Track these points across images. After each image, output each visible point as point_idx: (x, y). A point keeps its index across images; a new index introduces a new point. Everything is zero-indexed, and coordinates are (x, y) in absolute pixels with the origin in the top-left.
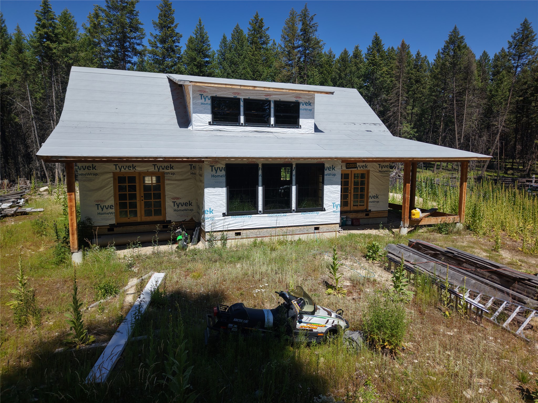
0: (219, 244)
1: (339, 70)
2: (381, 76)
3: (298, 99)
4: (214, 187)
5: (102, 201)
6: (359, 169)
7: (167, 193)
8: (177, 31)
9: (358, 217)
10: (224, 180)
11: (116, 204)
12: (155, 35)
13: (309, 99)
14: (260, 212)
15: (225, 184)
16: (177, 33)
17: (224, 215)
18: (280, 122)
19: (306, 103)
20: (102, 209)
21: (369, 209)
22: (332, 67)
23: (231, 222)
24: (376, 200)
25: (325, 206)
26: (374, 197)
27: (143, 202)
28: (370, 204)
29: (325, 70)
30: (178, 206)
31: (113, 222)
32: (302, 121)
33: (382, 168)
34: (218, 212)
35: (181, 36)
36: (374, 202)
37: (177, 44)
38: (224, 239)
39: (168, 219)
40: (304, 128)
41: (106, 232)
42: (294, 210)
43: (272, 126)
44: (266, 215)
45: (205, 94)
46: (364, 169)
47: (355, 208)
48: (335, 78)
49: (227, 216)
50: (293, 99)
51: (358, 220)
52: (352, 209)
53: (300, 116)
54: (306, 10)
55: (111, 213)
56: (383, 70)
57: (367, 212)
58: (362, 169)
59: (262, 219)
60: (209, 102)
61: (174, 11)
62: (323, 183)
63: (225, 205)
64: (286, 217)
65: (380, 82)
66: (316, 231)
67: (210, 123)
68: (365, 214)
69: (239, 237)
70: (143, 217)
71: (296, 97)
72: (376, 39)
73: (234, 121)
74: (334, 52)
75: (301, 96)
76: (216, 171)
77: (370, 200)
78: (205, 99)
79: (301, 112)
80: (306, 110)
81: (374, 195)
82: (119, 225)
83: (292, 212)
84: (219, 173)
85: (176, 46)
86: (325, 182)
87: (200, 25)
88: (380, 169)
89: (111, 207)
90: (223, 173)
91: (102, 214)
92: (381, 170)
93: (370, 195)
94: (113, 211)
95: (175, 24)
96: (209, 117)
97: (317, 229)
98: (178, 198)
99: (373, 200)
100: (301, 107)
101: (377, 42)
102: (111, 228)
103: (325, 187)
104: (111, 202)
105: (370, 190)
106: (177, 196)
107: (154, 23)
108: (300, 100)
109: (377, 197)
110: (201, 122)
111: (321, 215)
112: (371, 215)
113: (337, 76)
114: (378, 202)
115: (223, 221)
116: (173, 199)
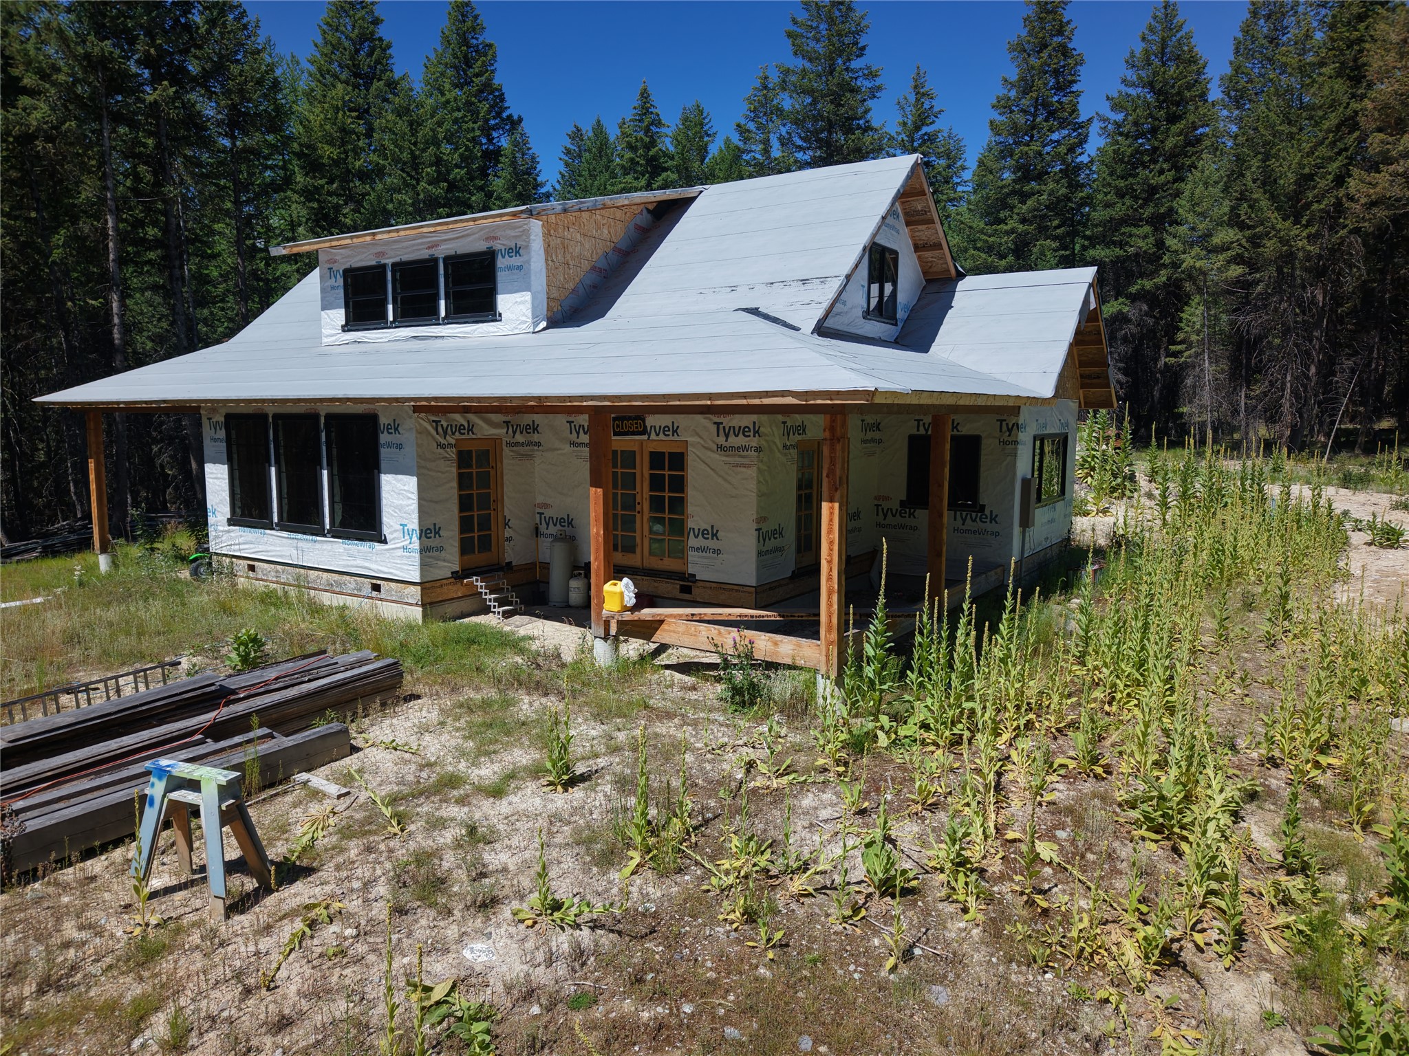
3: (491, 244)
4: (215, 462)
6: (653, 436)
9: (659, 592)
10: (224, 447)
13: (516, 237)
14: (277, 524)
15: (226, 457)
17: (229, 522)
19: (510, 251)
23: (238, 541)
25: (386, 531)
32: (504, 302)
33: (727, 436)
34: (222, 514)
38: (234, 576)
40: (507, 319)
42: (329, 531)
43: (443, 322)
44: (285, 534)
45: (335, 267)
46: (671, 438)
47: (655, 562)
49: (233, 524)
50: (481, 246)
52: (645, 564)
57: (685, 579)
58: (662, 437)
59: (280, 542)
60: (341, 281)
63: (228, 501)
64: (317, 546)
66: (375, 594)
67: (345, 329)
68: (678, 584)
69: (254, 574)
71: (488, 239)
73: (379, 316)
75: (498, 234)
76: (215, 429)
78: (335, 278)
79: (501, 276)
80: (509, 268)
83: (326, 536)
84: (219, 434)
86: (383, 464)
88: (721, 440)
90: (223, 433)
92: (724, 444)
93: (690, 523)
96: (342, 315)
97: (376, 588)
100: (501, 262)
103: (384, 479)
105: (690, 509)
108: (497, 245)
110: (332, 328)
111: (380, 552)
112: (697, 593)
115: (228, 535)
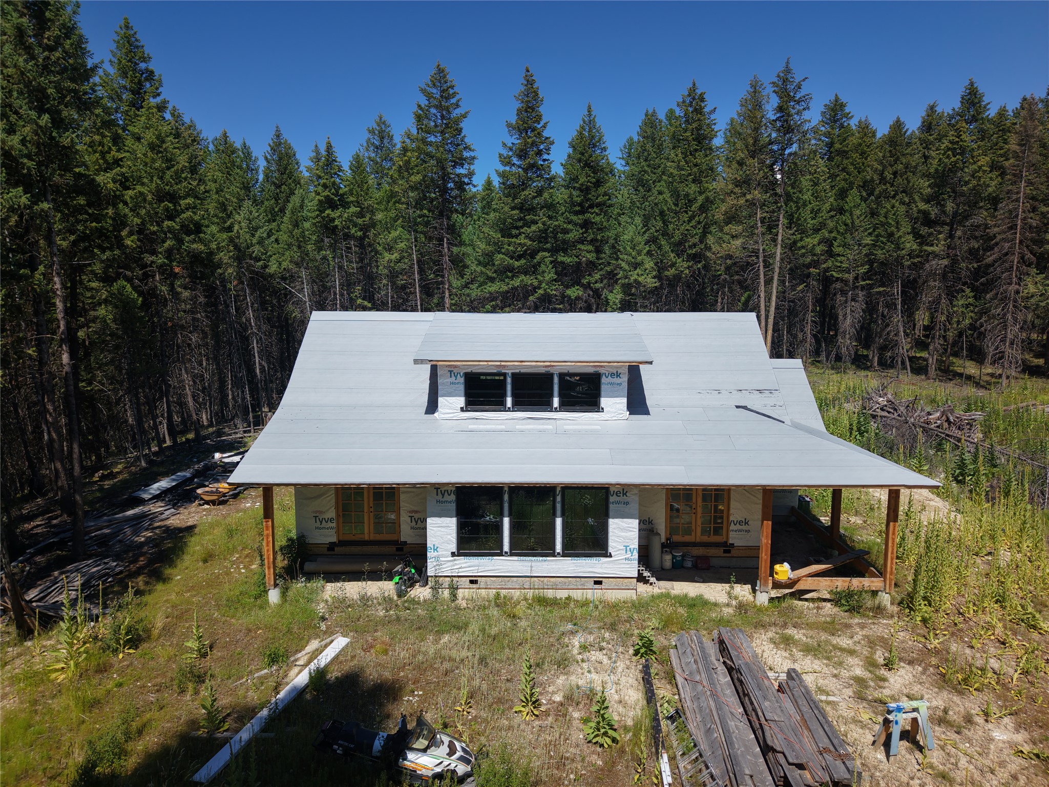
0: (446, 593)
1: (881, 163)
2: (973, 176)
3: (597, 370)
4: (440, 517)
5: (321, 512)
7: (402, 504)
8: (545, 134)
9: (710, 555)
10: (453, 506)
11: (338, 515)
12: (510, 145)
13: (617, 367)
14: (506, 553)
15: (454, 513)
16: (547, 138)
17: (453, 554)
18: (569, 404)
19: (612, 375)
20: (321, 522)
21: (731, 542)
22: (866, 159)
23: (463, 565)
24: (744, 527)
25: (610, 550)
26: (740, 523)
27: (372, 514)
28: (731, 534)
29: (852, 164)
30: (417, 522)
31: (334, 539)
32: (604, 402)
34: (446, 550)
35: (552, 143)
36: (740, 531)
37: (545, 157)
38: (454, 589)
39: (402, 539)
40: (609, 412)
41: (325, 551)
42: (559, 554)
43: (556, 410)
44: (515, 558)
45: (455, 370)
47: (705, 539)
48: (872, 180)
49: (458, 556)
50: (590, 370)
51: (706, 558)
52: (698, 540)
53: (603, 393)
54: (788, 71)
55: (332, 528)
56: (979, 163)
57: (726, 546)
59: (509, 563)
60: (462, 380)
61: (542, 101)
62: (607, 516)
63: (454, 540)
64: (547, 563)
65: (970, 189)
66: (597, 586)
67: (462, 410)
68: (722, 549)
69: (474, 586)
70: (372, 535)
71: (595, 366)
72: (970, 93)
73: (497, 403)
74: (874, 125)
76: (443, 495)
77: (732, 527)
78: (456, 377)
79: (604, 388)
80: (611, 384)
81: (740, 519)
82: (341, 543)
83: (555, 556)
84: (447, 498)
85: (544, 160)
86: (611, 513)
87: (590, 115)
89: (331, 520)
90: (453, 497)
91: (320, 529)
93: (731, 518)
94: (334, 525)
95: (542, 123)
96: (461, 401)
97: (598, 583)
98: (416, 512)
99: (738, 527)
100: (604, 380)
101: (972, 98)
102: (332, 546)
103: (611, 521)
104: (332, 514)
105: (732, 511)
106: (416, 509)
107: (509, 125)
108: (602, 371)
109: (746, 523)
110: (450, 408)
111: (605, 563)
112: (734, 552)
113: (876, 177)
114: (748, 531)
115: (450, 564)
116: (410, 512)
